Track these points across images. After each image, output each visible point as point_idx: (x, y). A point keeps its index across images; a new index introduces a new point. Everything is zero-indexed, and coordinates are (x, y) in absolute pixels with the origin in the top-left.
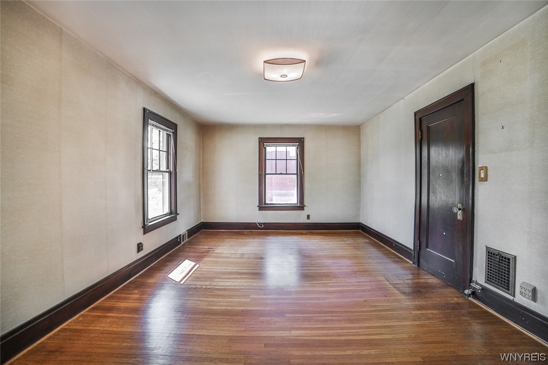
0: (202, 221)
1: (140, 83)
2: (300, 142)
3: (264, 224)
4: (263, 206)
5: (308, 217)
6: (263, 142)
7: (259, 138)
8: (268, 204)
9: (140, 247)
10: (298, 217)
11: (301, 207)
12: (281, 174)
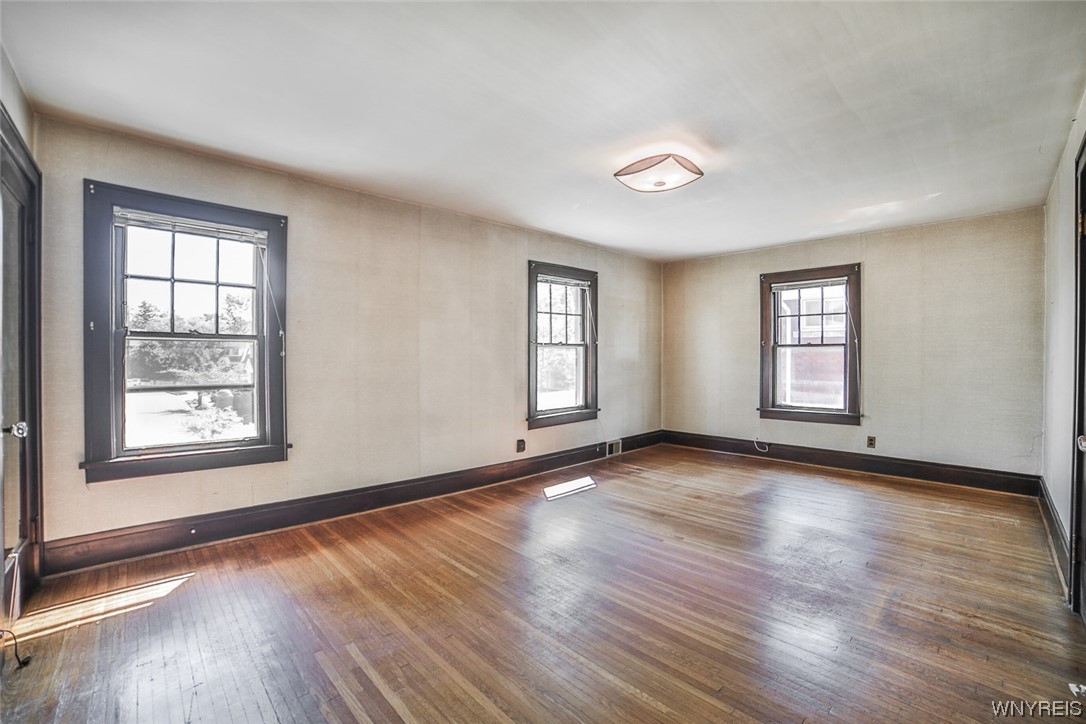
0: (663, 428)
1: (518, 230)
2: (852, 274)
3: (770, 445)
4: (769, 409)
5: (871, 442)
6: (769, 284)
7: (761, 275)
8: (780, 406)
9: (521, 445)
10: (848, 440)
11: (852, 416)
12: (809, 345)
